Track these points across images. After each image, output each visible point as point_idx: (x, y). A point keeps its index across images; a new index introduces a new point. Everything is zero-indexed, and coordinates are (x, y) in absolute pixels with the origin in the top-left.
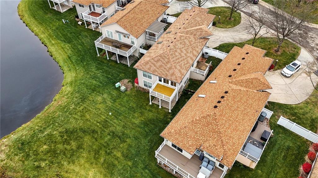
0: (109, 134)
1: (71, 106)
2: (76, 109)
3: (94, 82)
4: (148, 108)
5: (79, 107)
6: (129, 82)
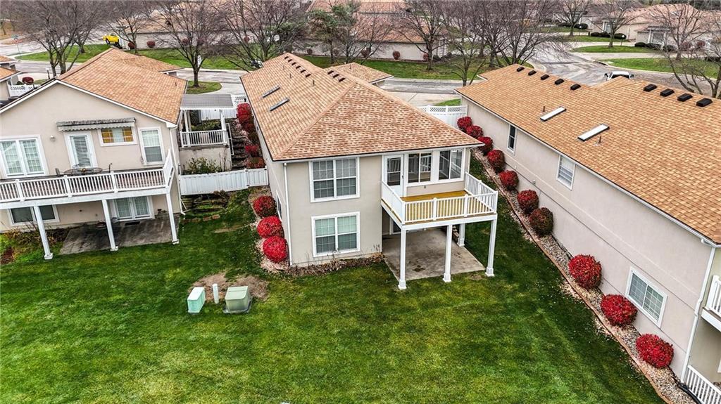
6: (230, 275)
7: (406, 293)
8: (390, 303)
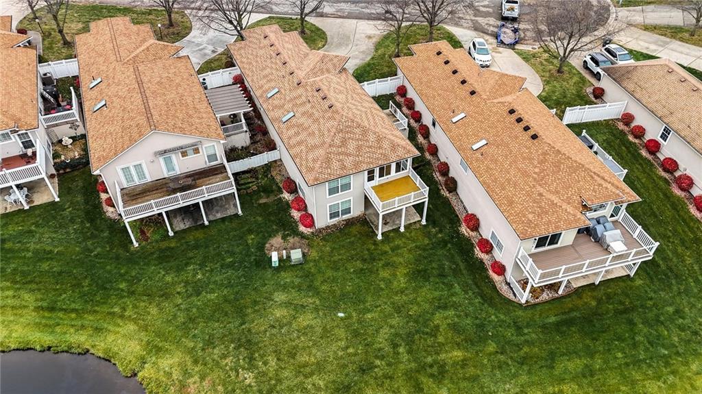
0: (395, 346)
1: (241, 378)
2: (264, 374)
3: (213, 296)
4: (387, 248)
5: (265, 363)
6: (284, 238)
7: (382, 241)
8: (375, 249)
